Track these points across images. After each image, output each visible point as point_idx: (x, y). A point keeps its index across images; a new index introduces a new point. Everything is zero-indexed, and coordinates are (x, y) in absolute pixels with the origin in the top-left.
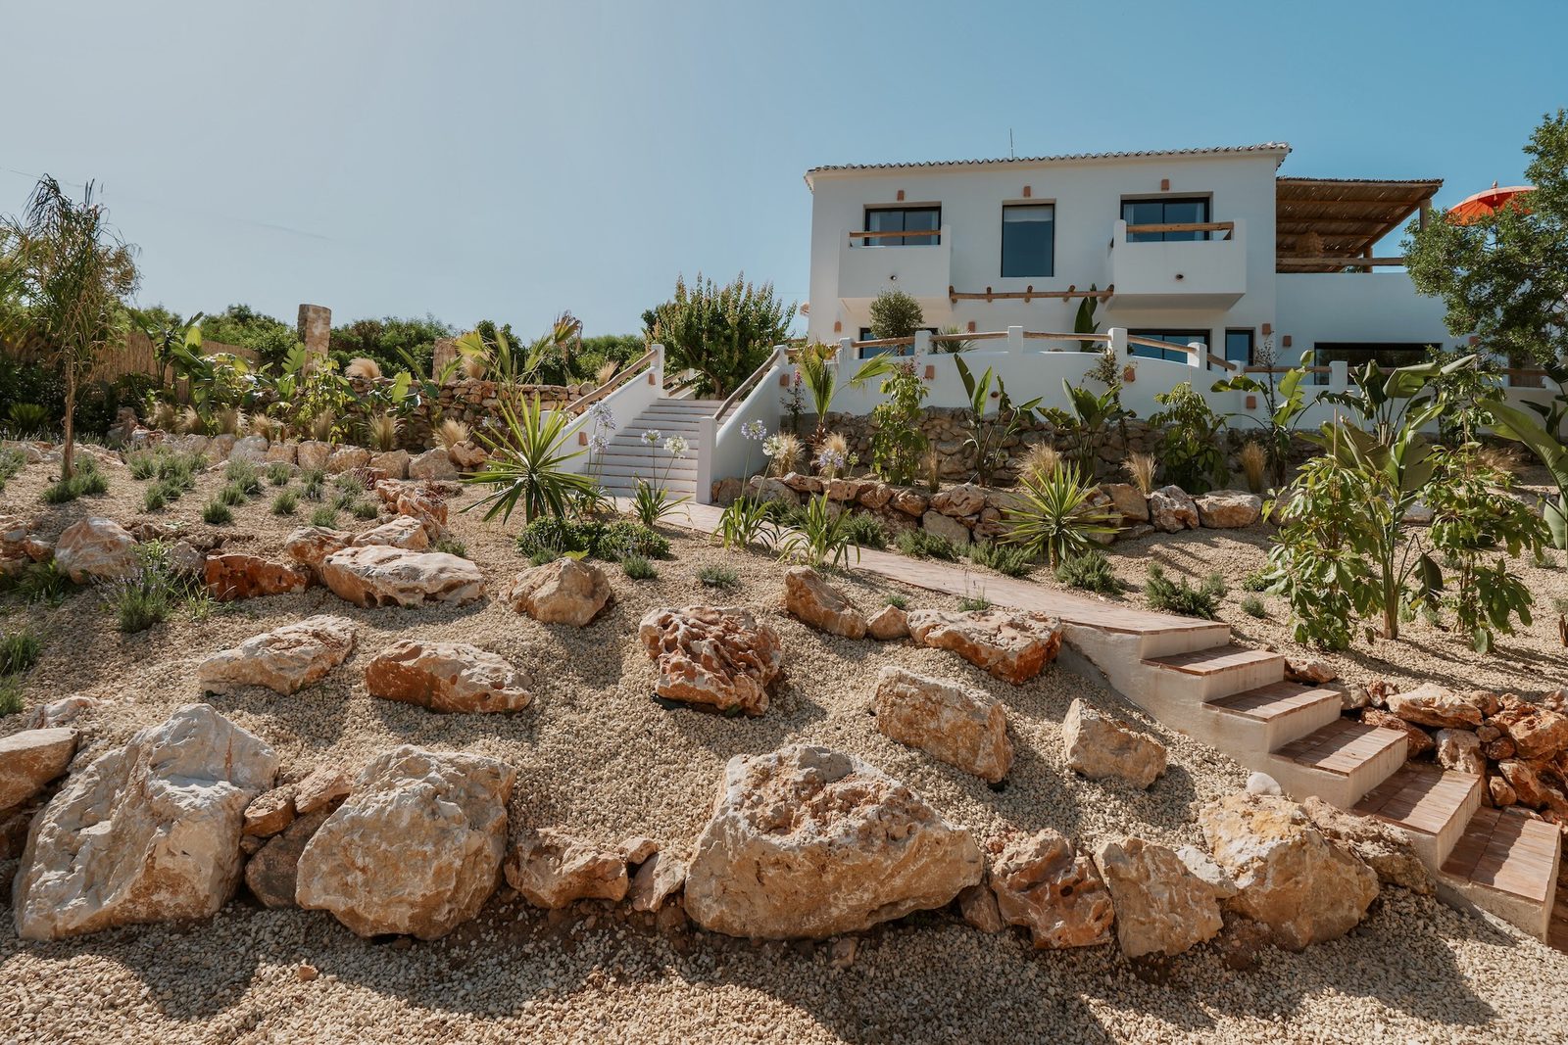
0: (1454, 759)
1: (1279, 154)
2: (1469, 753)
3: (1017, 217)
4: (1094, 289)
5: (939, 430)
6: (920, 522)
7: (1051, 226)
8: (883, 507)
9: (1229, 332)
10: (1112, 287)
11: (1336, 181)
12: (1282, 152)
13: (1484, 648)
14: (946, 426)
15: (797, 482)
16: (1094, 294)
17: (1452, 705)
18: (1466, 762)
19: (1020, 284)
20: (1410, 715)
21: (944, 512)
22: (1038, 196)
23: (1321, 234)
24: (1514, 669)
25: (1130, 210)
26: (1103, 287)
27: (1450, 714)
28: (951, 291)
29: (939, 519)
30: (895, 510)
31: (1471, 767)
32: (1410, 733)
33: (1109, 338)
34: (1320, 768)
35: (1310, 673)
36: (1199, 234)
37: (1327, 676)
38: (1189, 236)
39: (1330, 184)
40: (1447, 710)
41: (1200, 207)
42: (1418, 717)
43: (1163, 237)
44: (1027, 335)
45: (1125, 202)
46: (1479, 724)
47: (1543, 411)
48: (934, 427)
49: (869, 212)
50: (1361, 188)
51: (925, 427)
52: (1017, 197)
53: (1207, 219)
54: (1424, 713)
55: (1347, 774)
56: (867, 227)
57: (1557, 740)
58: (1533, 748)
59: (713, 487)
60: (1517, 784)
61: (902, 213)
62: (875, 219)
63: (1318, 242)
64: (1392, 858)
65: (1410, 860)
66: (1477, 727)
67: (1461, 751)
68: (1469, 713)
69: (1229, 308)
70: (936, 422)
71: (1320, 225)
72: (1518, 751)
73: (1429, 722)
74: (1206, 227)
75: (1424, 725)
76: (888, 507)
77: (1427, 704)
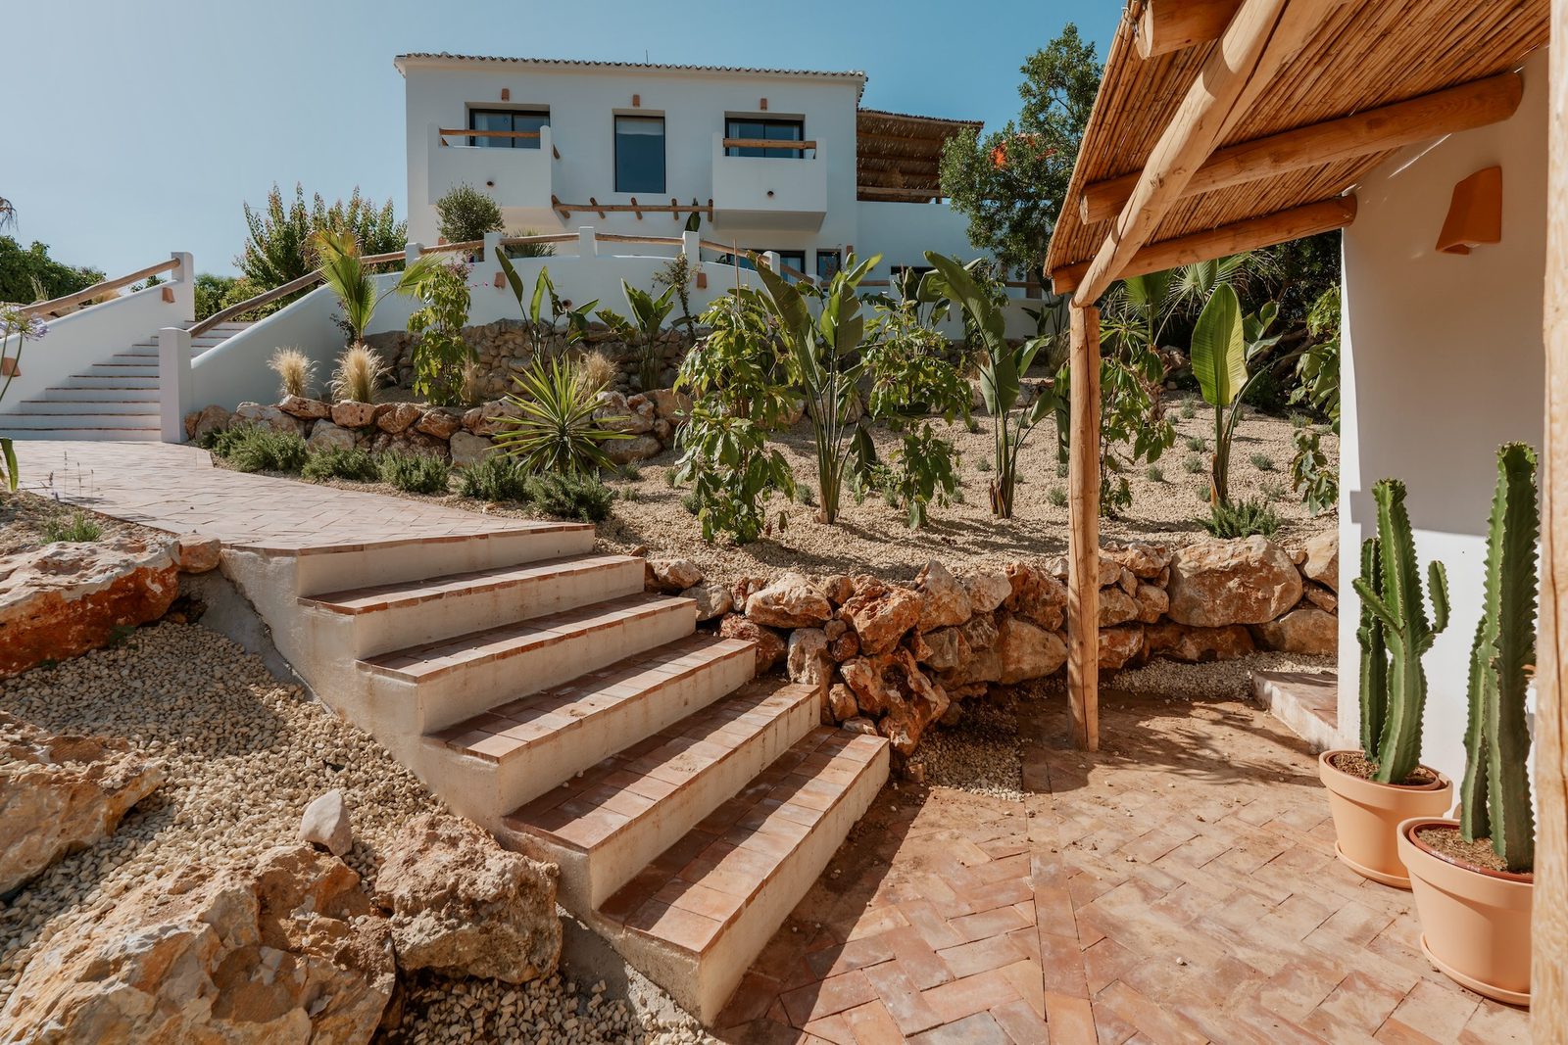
0: (800, 668)
1: (858, 82)
2: (815, 658)
3: (630, 129)
4: (695, 204)
5: (511, 345)
6: (447, 444)
7: (661, 141)
8: (405, 431)
9: (820, 253)
10: (711, 201)
11: (907, 116)
12: (859, 79)
13: (916, 524)
14: (519, 340)
15: (296, 407)
16: (696, 209)
17: (798, 598)
18: (810, 671)
19: (625, 198)
20: (762, 618)
21: (476, 432)
22: (648, 106)
23: (903, 173)
24: (932, 542)
25: (735, 129)
26: (703, 203)
27: (797, 611)
28: (555, 202)
29: (470, 441)
30: (420, 433)
31: (814, 676)
32: (762, 641)
33: (682, 241)
34: (475, 754)
35: (671, 578)
36: (796, 152)
37: (688, 579)
38: (786, 153)
39: (901, 118)
40: (794, 607)
41: (796, 130)
42: (770, 618)
43: (764, 152)
44: (599, 237)
45: (730, 120)
46: (827, 618)
47: (1035, 316)
48: (506, 342)
49: (474, 112)
50: (924, 124)
51: (497, 343)
52: (626, 106)
53: (801, 137)
54: (776, 613)
55: (498, 760)
56: (472, 125)
57: (899, 626)
58: (872, 642)
59: (187, 420)
60: (857, 691)
61: (509, 117)
62: (482, 122)
63: (899, 179)
64: (453, 937)
65: (487, 931)
66: (826, 622)
67: (807, 656)
68: (816, 607)
69: (819, 230)
70: (507, 336)
71: (904, 164)
72: (862, 649)
73: (781, 624)
74: (800, 144)
75: (778, 626)
76: (411, 430)
77: (777, 601)
